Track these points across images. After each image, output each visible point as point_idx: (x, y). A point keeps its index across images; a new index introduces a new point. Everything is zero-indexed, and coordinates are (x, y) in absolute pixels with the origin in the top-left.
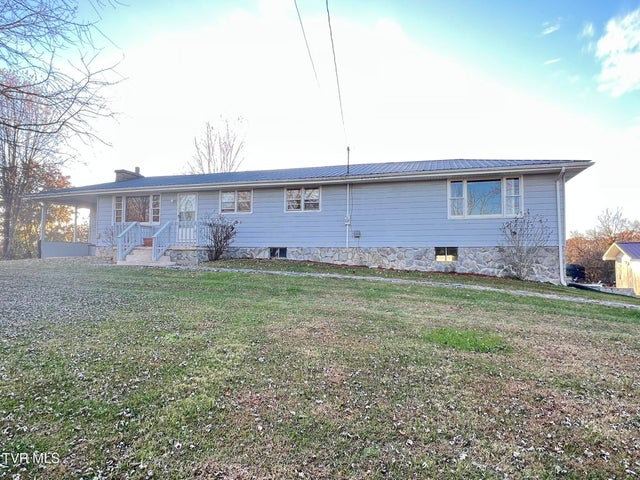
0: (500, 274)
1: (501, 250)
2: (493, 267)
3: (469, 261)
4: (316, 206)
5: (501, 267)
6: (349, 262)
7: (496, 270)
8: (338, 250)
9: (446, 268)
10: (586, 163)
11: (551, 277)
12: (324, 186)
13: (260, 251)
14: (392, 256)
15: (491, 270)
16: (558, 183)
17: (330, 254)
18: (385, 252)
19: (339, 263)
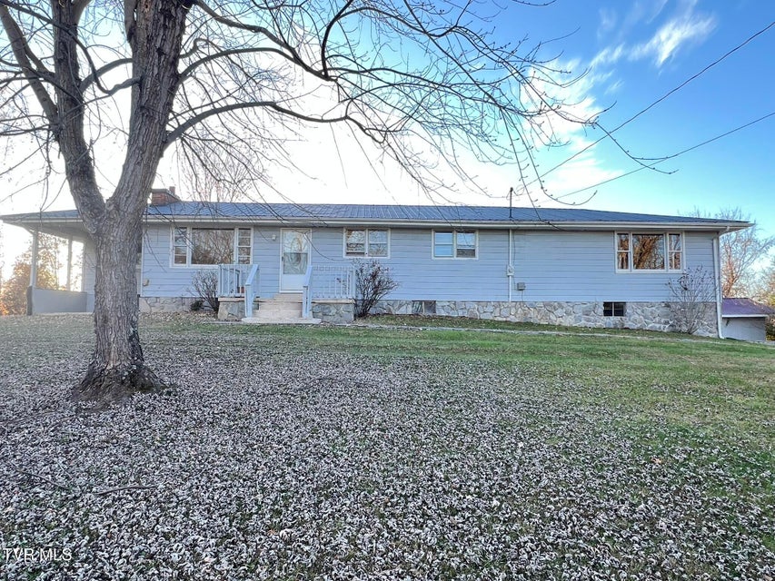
0: (667, 329)
1: (668, 305)
2: (659, 323)
3: (637, 316)
4: (472, 253)
5: (666, 323)
6: (513, 319)
7: (662, 326)
8: (498, 304)
9: (616, 324)
10: (745, 224)
11: (710, 332)
12: (481, 230)
13: (401, 306)
14: (559, 312)
15: (658, 326)
16: (715, 241)
17: (490, 309)
18: (551, 307)
19: (500, 319)
